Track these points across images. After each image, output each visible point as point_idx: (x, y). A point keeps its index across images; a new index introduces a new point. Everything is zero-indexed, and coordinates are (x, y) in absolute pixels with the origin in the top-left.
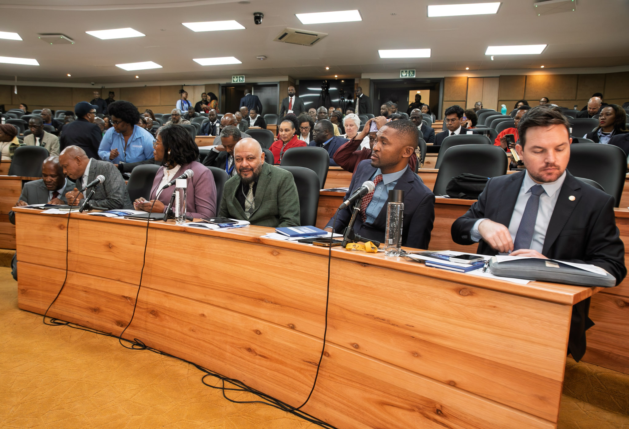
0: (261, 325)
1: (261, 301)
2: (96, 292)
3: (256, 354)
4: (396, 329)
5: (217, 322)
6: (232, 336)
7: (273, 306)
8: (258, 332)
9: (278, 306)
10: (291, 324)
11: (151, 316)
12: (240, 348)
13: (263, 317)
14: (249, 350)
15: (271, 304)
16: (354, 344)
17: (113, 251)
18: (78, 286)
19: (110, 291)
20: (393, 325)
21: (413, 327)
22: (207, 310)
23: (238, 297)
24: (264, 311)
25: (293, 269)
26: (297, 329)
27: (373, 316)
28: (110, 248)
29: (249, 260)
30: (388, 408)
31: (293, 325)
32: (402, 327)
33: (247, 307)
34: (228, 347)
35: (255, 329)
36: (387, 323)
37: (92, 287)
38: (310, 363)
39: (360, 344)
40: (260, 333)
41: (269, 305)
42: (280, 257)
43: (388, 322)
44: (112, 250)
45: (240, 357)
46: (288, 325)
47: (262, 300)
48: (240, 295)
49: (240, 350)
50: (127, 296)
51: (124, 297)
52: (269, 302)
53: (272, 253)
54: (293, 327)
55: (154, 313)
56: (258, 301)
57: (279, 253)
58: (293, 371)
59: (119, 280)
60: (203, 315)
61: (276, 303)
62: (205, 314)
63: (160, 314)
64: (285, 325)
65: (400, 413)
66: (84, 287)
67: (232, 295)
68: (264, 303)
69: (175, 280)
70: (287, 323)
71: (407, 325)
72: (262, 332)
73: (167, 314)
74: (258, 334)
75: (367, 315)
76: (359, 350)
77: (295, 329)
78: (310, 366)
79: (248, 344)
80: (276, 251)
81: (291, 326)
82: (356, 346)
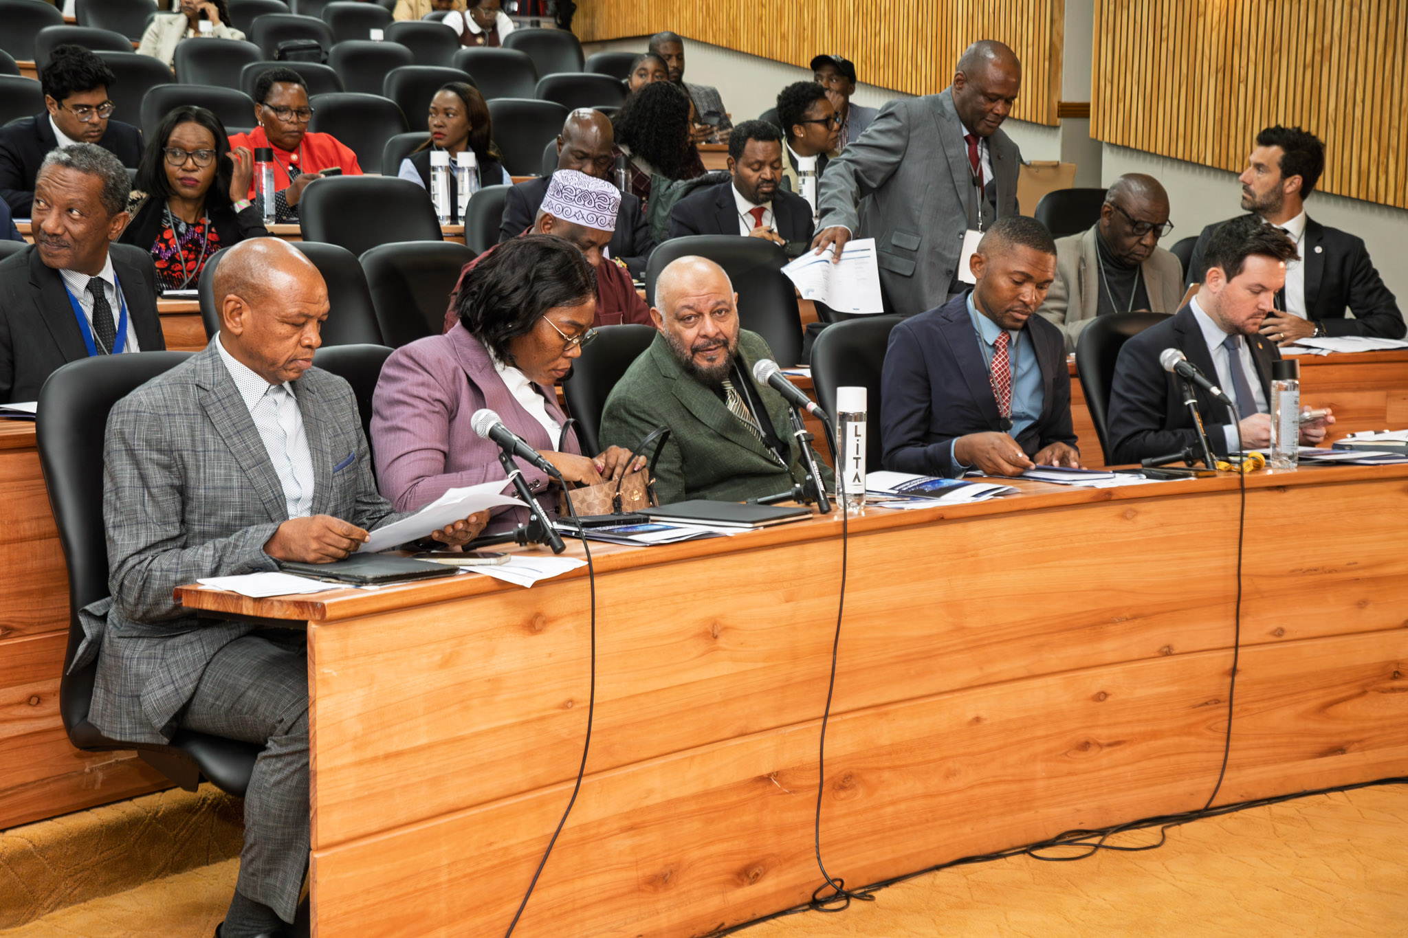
0: (1105, 679)
1: (1107, 626)
3: (1101, 746)
4: (1335, 576)
5: (1008, 721)
6: (1047, 736)
7: (1128, 625)
8: (1101, 696)
9: (1140, 621)
10: (1165, 647)
11: (843, 794)
12: (1066, 754)
13: (1110, 658)
14: (1085, 746)
15: (1126, 623)
16: (1276, 630)
19: (715, 782)
20: (1330, 572)
21: (1356, 563)
23: (1056, 637)
24: (1110, 647)
25: (1165, 535)
26: (1177, 652)
27: (1301, 570)
28: (715, 637)
29: (1077, 544)
30: (1333, 711)
31: (1170, 647)
32: (1344, 568)
33: (1074, 653)
34: (1039, 767)
35: (1095, 691)
36: (1321, 573)
37: (656, 798)
38: (1206, 703)
39: (1284, 625)
40: (1106, 695)
41: (1119, 628)
42: (1140, 518)
43: (1322, 570)
44: (721, 642)
45: (1070, 774)
46: (1160, 651)
47: (1108, 621)
48: (1061, 632)
49: (1066, 758)
50: (770, 770)
51: (761, 779)
52: (1121, 621)
53: (1123, 516)
54: (1167, 652)
57: (1136, 513)
58: (1176, 740)
60: (978, 720)
61: (1135, 617)
62: (983, 714)
63: (867, 777)
64: (1153, 655)
65: (1347, 708)
66: (626, 814)
67: (1042, 640)
68: (1112, 628)
70: (1157, 648)
71: (1349, 564)
72: (1109, 692)
74: (1100, 700)
75: (1293, 573)
76: (1285, 637)
77: (1174, 652)
78: (1207, 710)
79: (1081, 736)
80: (1131, 510)
81: (1165, 650)
82: (1280, 632)
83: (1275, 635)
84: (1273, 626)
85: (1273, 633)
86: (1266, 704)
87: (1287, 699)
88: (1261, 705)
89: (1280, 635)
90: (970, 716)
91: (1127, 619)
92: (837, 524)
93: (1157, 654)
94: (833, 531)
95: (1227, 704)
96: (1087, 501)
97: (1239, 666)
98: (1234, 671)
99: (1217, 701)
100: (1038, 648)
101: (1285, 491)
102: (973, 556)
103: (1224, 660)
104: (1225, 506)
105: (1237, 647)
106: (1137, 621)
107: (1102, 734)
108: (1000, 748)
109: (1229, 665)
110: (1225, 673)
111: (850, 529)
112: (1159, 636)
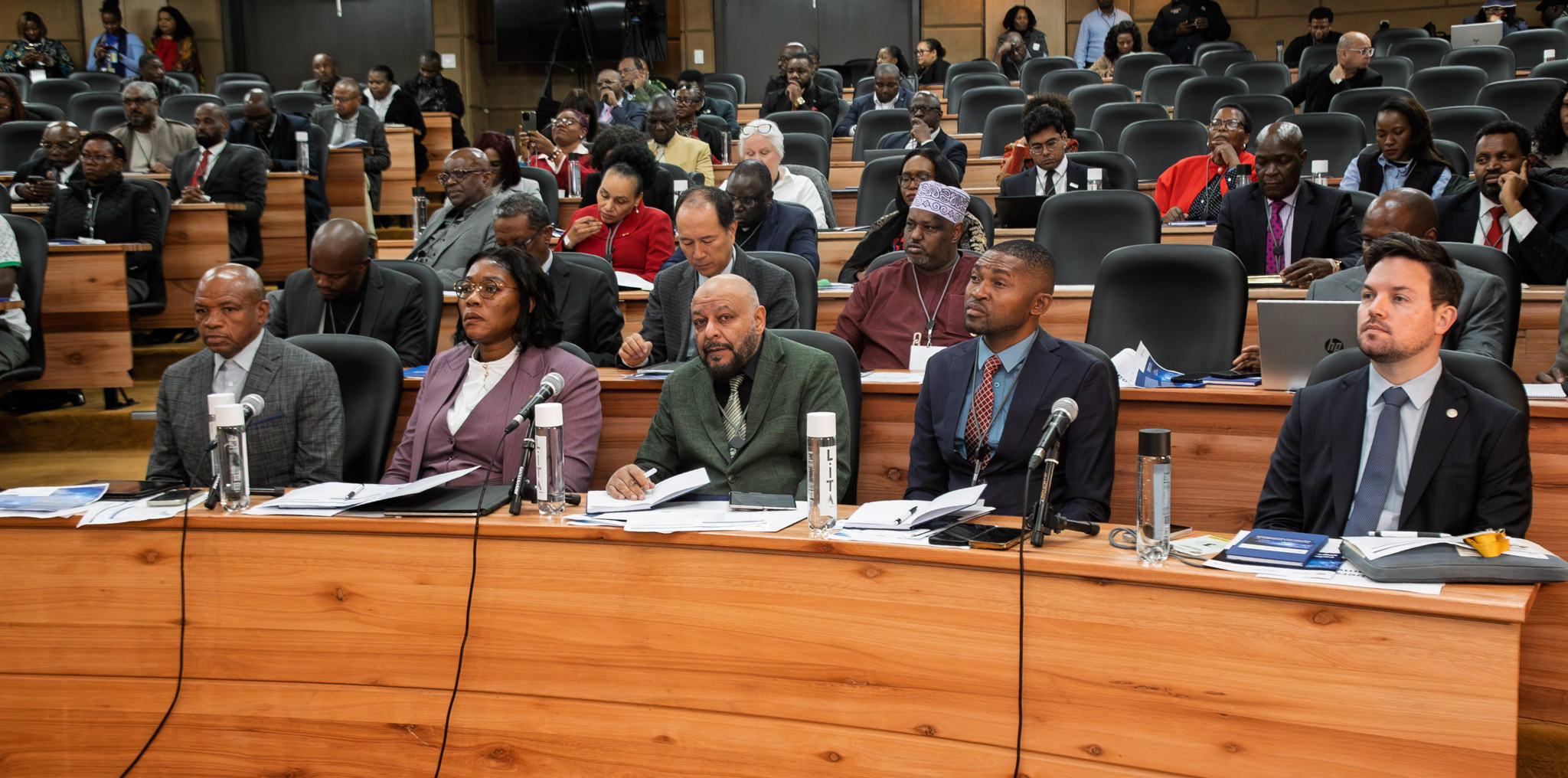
0: (838, 740)
1: (839, 685)
2: (292, 727)
4: (1186, 702)
5: (707, 750)
7: (870, 690)
8: (832, 757)
9: (886, 689)
10: (924, 726)
11: (493, 763)
13: (844, 719)
15: (867, 688)
16: (1089, 747)
17: (349, 608)
18: (219, 718)
19: (342, 716)
20: (1177, 695)
21: (1222, 694)
22: (674, 724)
23: (770, 681)
24: (844, 707)
25: (923, 604)
26: (942, 735)
27: (1130, 683)
28: (341, 600)
29: (797, 592)
31: (929, 727)
32: (1200, 698)
35: (823, 750)
36: (1164, 695)
37: (277, 714)
39: (1103, 744)
40: (839, 758)
41: (858, 691)
42: (885, 579)
43: (1167, 691)
44: (346, 604)
46: (916, 729)
47: (842, 681)
48: (775, 677)
50: (406, 722)
51: (396, 726)
52: (860, 683)
53: (863, 573)
54: (929, 732)
55: (503, 754)
56: (828, 685)
57: (881, 573)
59: (375, 684)
60: (665, 739)
61: (879, 685)
62: (670, 734)
63: (523, 756)
64: (907, 731)
66: (245, 719)
67: (752, 680)
68: (846, 688)
69: (572, 662)
70: (915, 724)
71: (1210, 693)
72: (842, 754)
73: (549, 751)
74: (832, 761)
75: (1117, 684)
76: (1103, 759)
77: (936, 735)
80: (874, 569)
81: (924, 729)
82: (1096, 750)
83: (1088, 752)
84: (1087, 741)
85: (1085, 749)
89: (1097, 755)
91: (868, 684)
93: (912, 732)
97: (1031, 774)
106: (882, 689)
109: (1016, 769)
110: (1010, 776)
112: (917, 712)
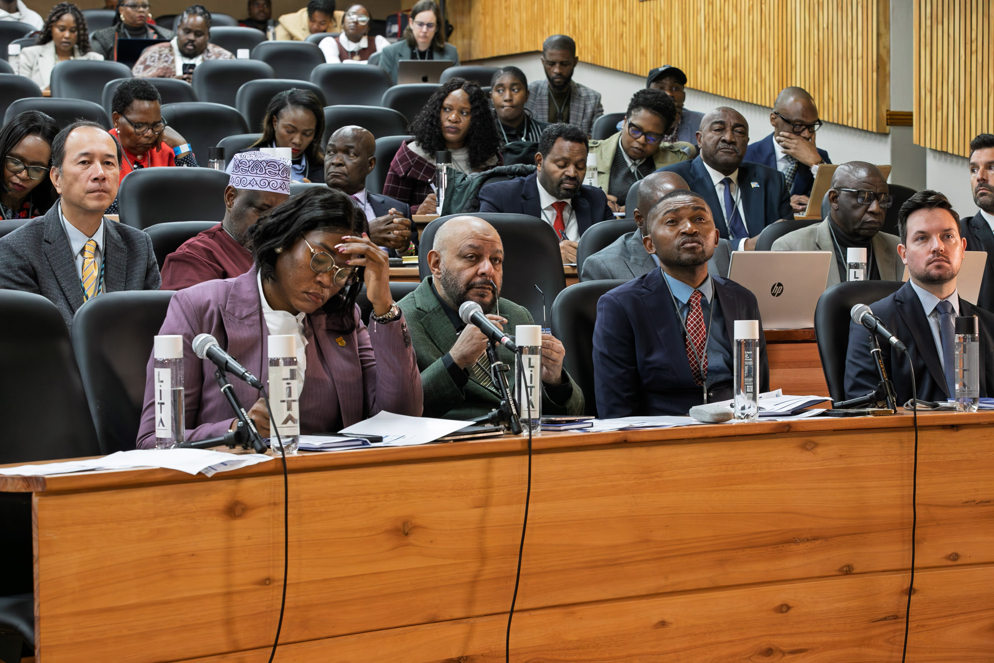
0: (787, 593)
1: (788, 545)
3: (783, 653)
5: (694, 626)
6: (730, 642)
7: (809, 545)
8: (784, 608)
9: (820, 542)
10: (845, 566)
12: (748, 658)
14: (768, 652)
16: (950, 555)
25: (846, 466)
26: (857, 571)
27: (975, 501)
28: (408, 534)
29: (759, 471)
33: (759, 569)
35: (778, 604)
38: (885, 619)
39: (959, 551)
40: (789, 608)
41: (801, 547)
42: (819, 450)
46: (840, 570)
47: (794, 541)
48: (743, 548)
50: (460, 655)
52: (802, 541)
53: (804, 447)
54: (847, 571)
56: (780, 547)
57: (816, 445)
58: (856, 650)
59: (430, 621)
60: (663, 624)
61: (815, 539)
62: (667, 618)
64: (834, 573)
68: (794, 547)
70: (838, 567)
72: (791, 605)
74: (782, 612)
75: (967, 503)
76: (959, 562)
77: (854, 571)
78: (885, 625)
79: (764, 643)
80: (811, 442)
81: (845, 569)
82: (955, 557)
83: (950, 559)
84: (949, 551)
85: (948, 557)
86: (943, 621)
87: (962, 617)
88: (938, 622)
89: (955, 560)
90: (656, 619)
91: (808, 540)
92: (523, 441)
93: (837, 573)
94: (519, 447)
95: (905, 620)
96: (767, 432)
97: (915, 586)
98: (911, 591)
99: (896, 617)
100: (722, 562)
101: (957, 430)
102: (657, 476)
103: (901, 581)
104: (901, 442)
105: (913, 569)
106: (817, 542)
107: (783, 642)
108: (685, 649)
109: (907, 585)
110: (903, 592)
111: (534, 446)
112: (840, 556)
